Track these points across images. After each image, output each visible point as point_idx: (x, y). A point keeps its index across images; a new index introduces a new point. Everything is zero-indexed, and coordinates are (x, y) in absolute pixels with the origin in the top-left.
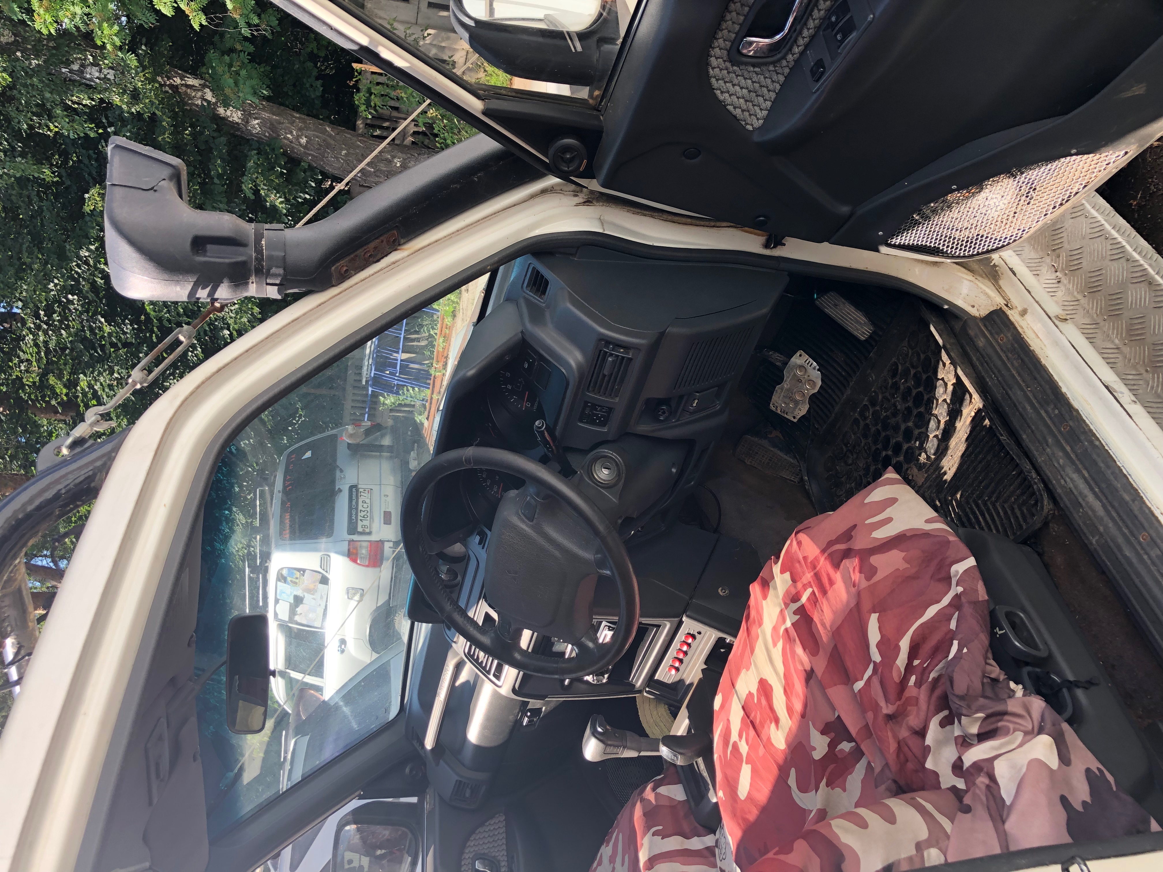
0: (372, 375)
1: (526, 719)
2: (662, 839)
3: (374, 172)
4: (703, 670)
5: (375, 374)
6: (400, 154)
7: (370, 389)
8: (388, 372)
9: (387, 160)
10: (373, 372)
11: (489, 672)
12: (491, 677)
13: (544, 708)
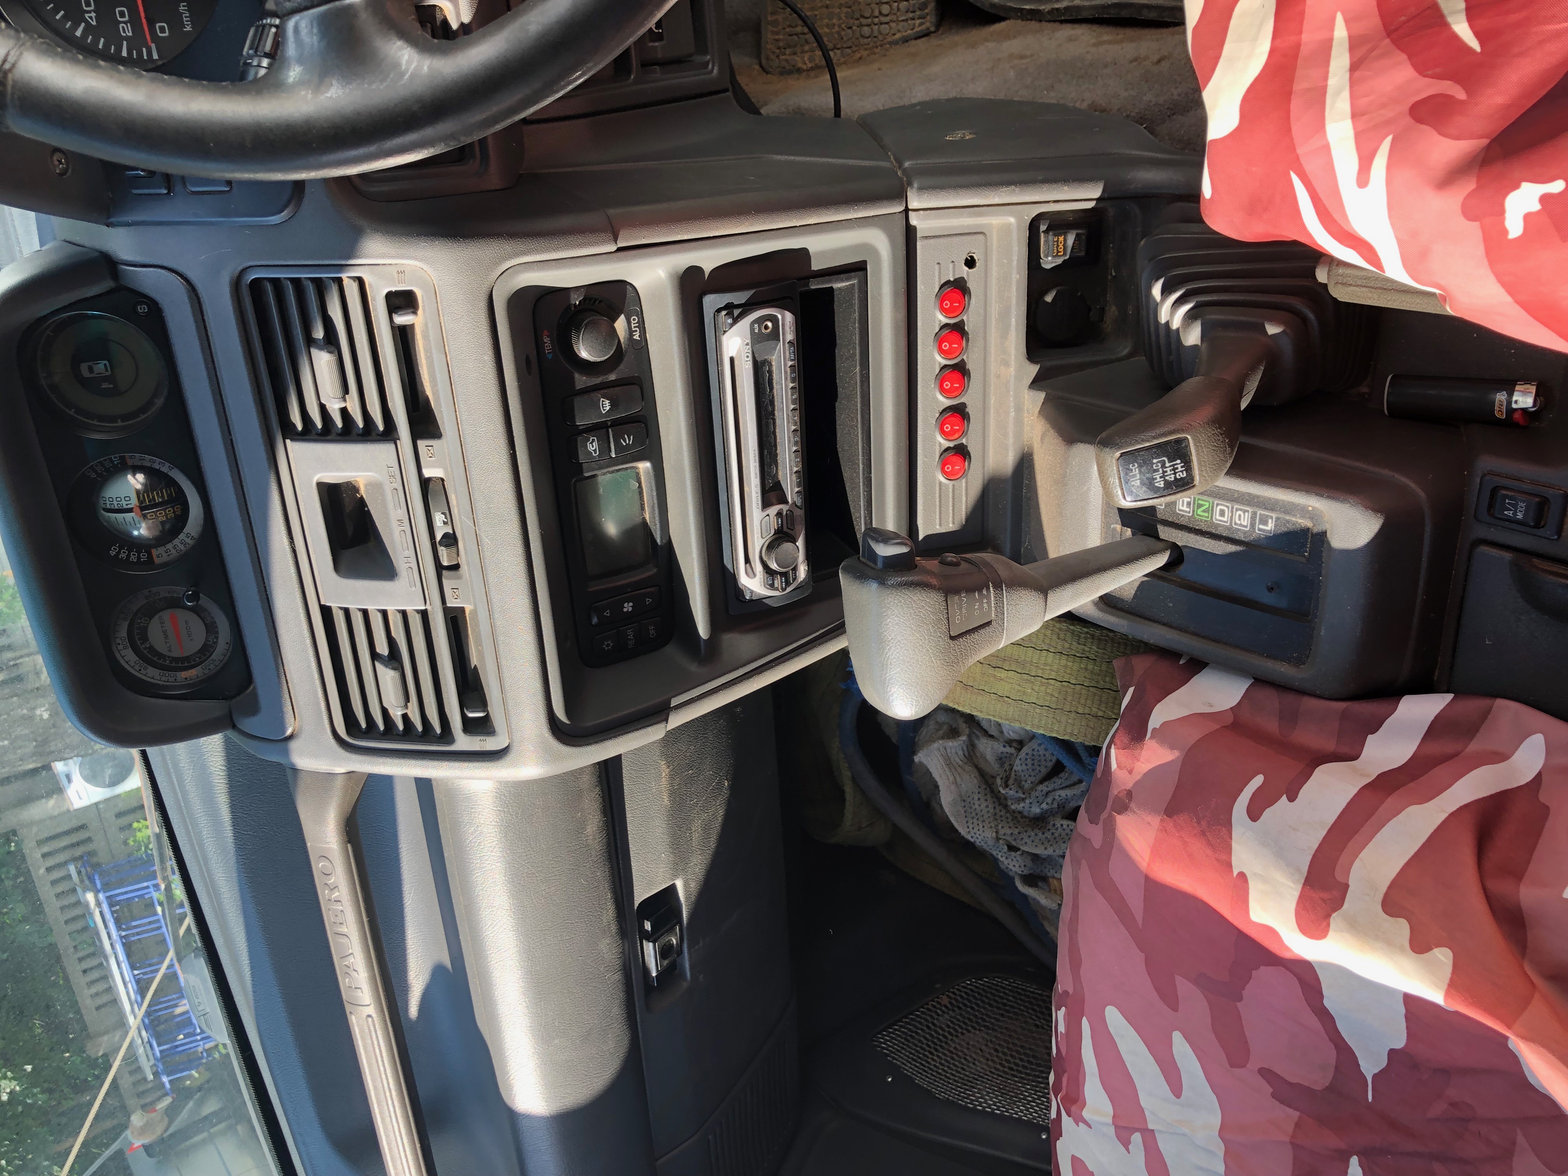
0: (158, 1054)
1: (649, 949)
2: (1292, 799)
3: (11, 744)
4: (1036, 383)
5: (161, 1052)
6: (41, 701)
7: (165, 1079)
8: (181, 1036)
9: (23, 717)
10: (157, 1050)
11: (447, 735)
12: (463, 742)
13: (679, 884)
